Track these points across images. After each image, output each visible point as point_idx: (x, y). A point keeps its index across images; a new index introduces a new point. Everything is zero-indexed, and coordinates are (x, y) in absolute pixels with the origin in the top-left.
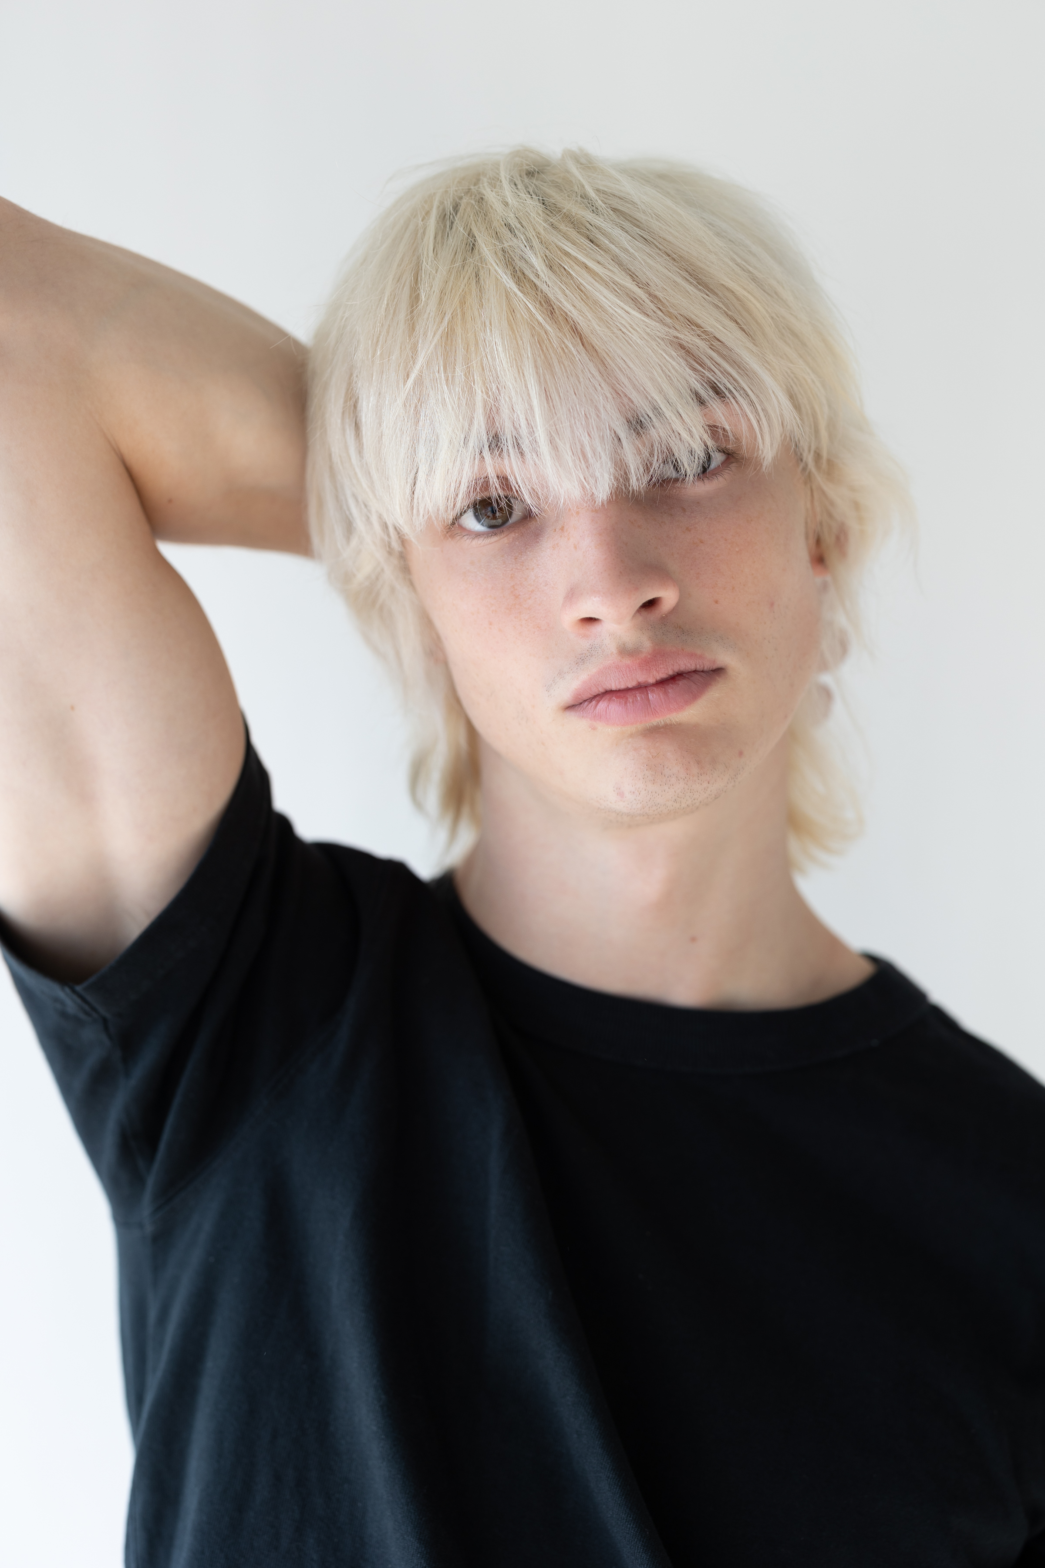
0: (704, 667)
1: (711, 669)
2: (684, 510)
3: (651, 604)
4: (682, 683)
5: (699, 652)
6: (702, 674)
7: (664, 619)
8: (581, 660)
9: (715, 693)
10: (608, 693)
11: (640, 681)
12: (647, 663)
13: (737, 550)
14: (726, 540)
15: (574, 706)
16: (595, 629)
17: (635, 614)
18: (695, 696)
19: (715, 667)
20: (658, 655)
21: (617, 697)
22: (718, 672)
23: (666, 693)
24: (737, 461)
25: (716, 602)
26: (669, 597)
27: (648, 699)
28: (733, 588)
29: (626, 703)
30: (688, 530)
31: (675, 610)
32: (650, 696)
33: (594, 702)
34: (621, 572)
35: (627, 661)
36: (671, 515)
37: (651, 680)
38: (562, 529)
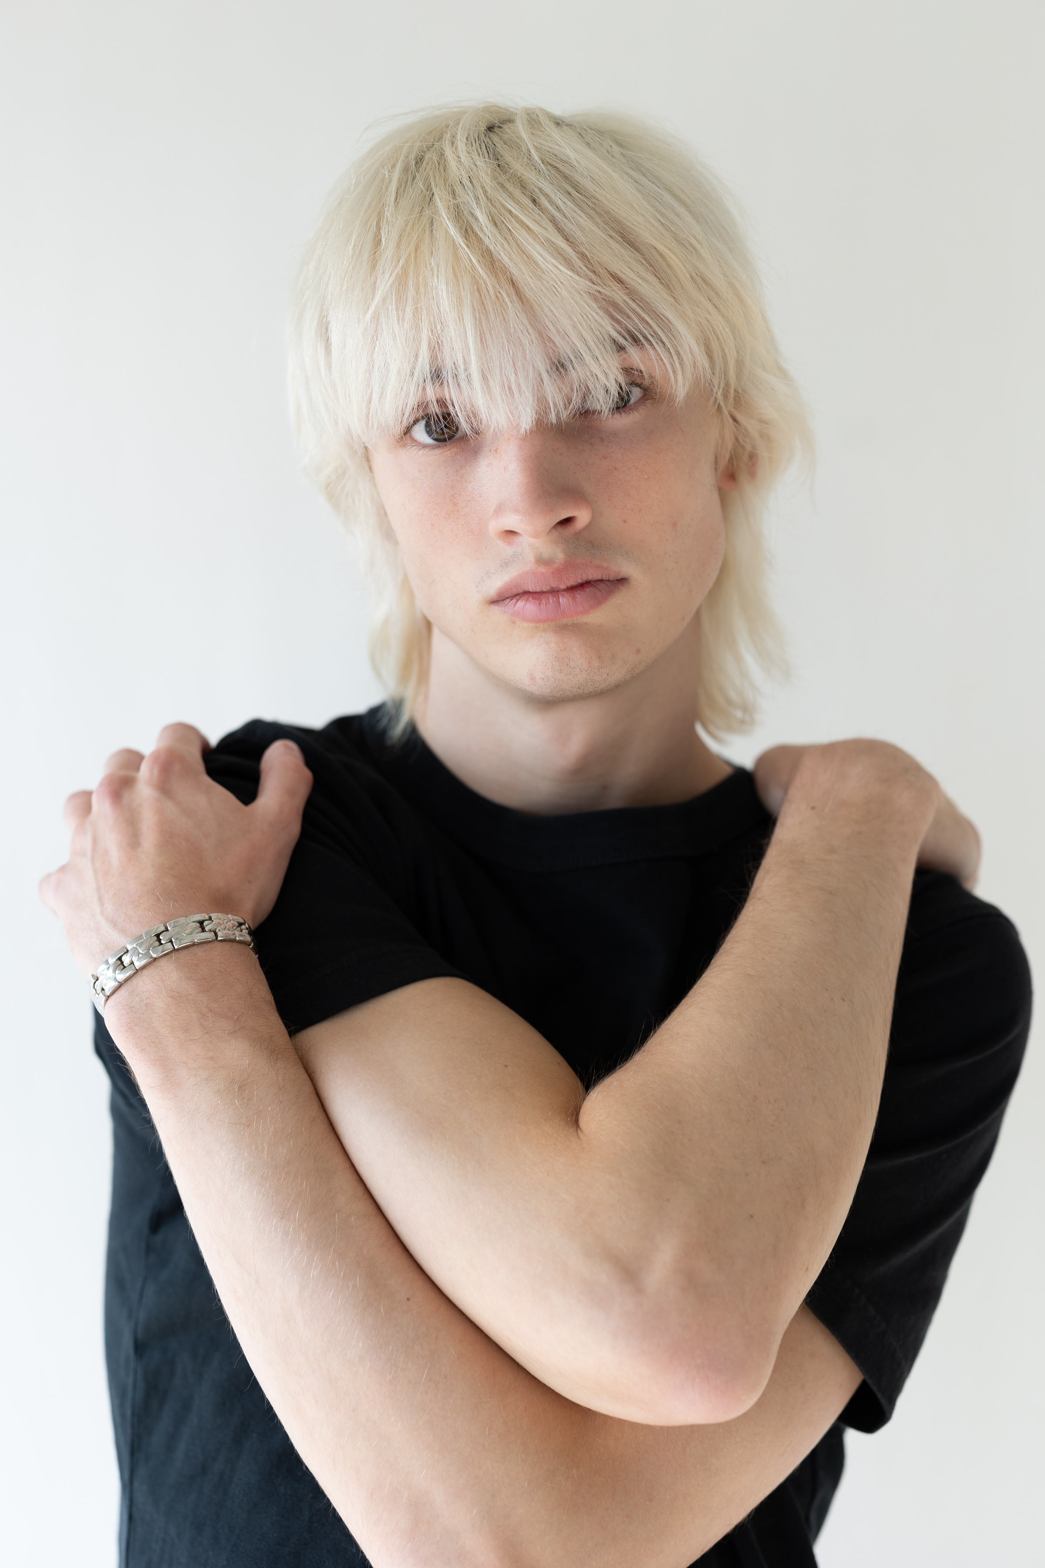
0: (609, 577)
1: (616, 579)
2: (602, 440)
3: (567, 522)
4: (588, 590)
5: (605, 565)
6: (607, 583)
7: (578, 535)
8: (506, 564)
9: (620, 599)
10: (526, 594)
11: (552, 586)
12: (559, 572)
13: (646, 477)
14: (637, 468)
15: (499, 600)
16: (518, 539)
17: (550, 530)
18: (599, 602)
19: (619, 578)
20: (569, 565)
21: (534, 598)
22: (622, 581)
23: (574, 598)
24: (653, 398)
25: (625, 522)
26: (583, 517)
27: (559, 602)
28: (640, 510)
29: (540, 604)
30: (605, 458)
31: (588, 527)
32: (561, 600)
33: (514, 600)
34: (539, 496)
35: (543, 569)
36: (591, 444)
37: (563, 587)
38: (496, 450)
